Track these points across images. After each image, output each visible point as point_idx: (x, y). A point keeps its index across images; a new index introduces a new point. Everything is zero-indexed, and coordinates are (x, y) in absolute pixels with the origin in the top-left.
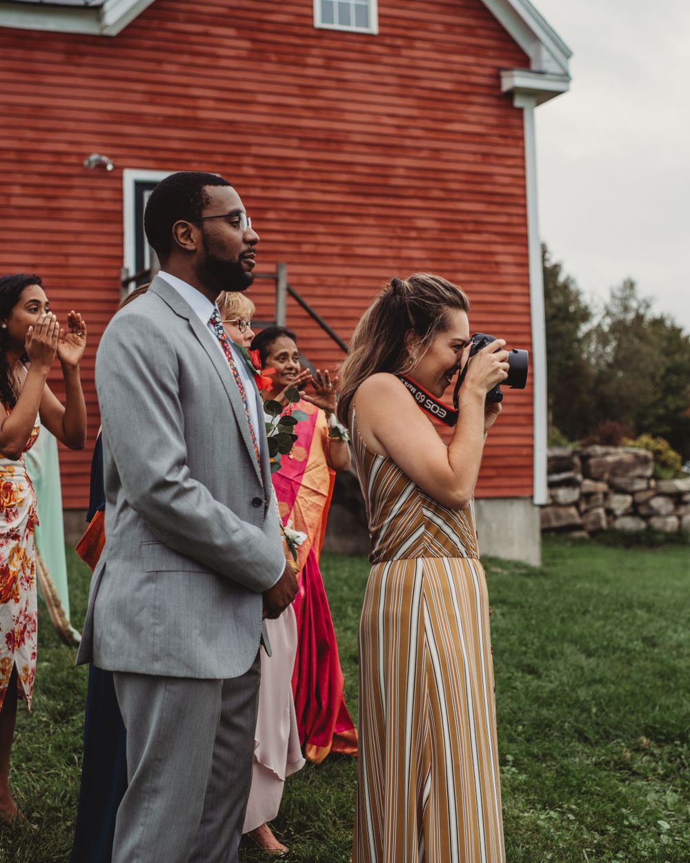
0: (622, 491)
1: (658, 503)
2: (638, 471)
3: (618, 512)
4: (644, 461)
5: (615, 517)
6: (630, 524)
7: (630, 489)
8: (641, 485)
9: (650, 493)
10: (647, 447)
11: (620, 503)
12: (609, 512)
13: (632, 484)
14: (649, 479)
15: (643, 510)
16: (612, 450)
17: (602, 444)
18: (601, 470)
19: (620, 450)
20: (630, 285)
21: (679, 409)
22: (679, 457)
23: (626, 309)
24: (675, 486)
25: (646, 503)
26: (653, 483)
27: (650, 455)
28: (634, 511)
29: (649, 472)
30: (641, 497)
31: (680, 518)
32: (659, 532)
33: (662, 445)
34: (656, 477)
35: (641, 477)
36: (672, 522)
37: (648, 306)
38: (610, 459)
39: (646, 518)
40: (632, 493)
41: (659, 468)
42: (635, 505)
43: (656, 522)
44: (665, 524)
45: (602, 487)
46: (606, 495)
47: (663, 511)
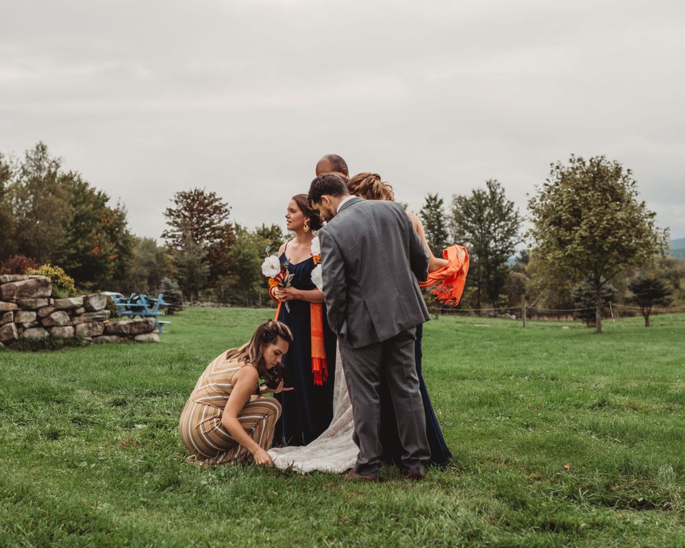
0: (28, 309)
1: (57, 316)
2: (40, 293)
3: (26, 325)
4: (45, 284)
5: (25, 329)
6: (36, 333)
7: (34, 306)
8: (43, 303)
9: (51, 309)
10: (47, 273)
11: (27, 318)
12: (19, 325)
13: (36, 302)
14: (49, 298)
15: (46, 323)
16: (19, 277)
17: (12, 273)
18: (10, 293)
19: (25, 277)
20: (42, 149)
21: (87, 249)
22: (72, 281)
23: (39, 168)
24: (70, 302)
25: (48, 316)
26: (52, 301)
27: (49, 279)
28: (39, 323)
29: (49, 293)
30: (43, 312)
31: (74, 326)
32: (58, 338)
33: (59, 271)
34: (54, 296)
35: (43, 297)
36: (69, 330)
37: (58, 166)
38: (17, 284)
39: (48, 328)
40: (36, 310)
41: (56, 289)
42: (39, 318)
43: (56, 331)
44: (64, 331)
45: (12, 306)
46: (15, 312)
47: (62, 323)
